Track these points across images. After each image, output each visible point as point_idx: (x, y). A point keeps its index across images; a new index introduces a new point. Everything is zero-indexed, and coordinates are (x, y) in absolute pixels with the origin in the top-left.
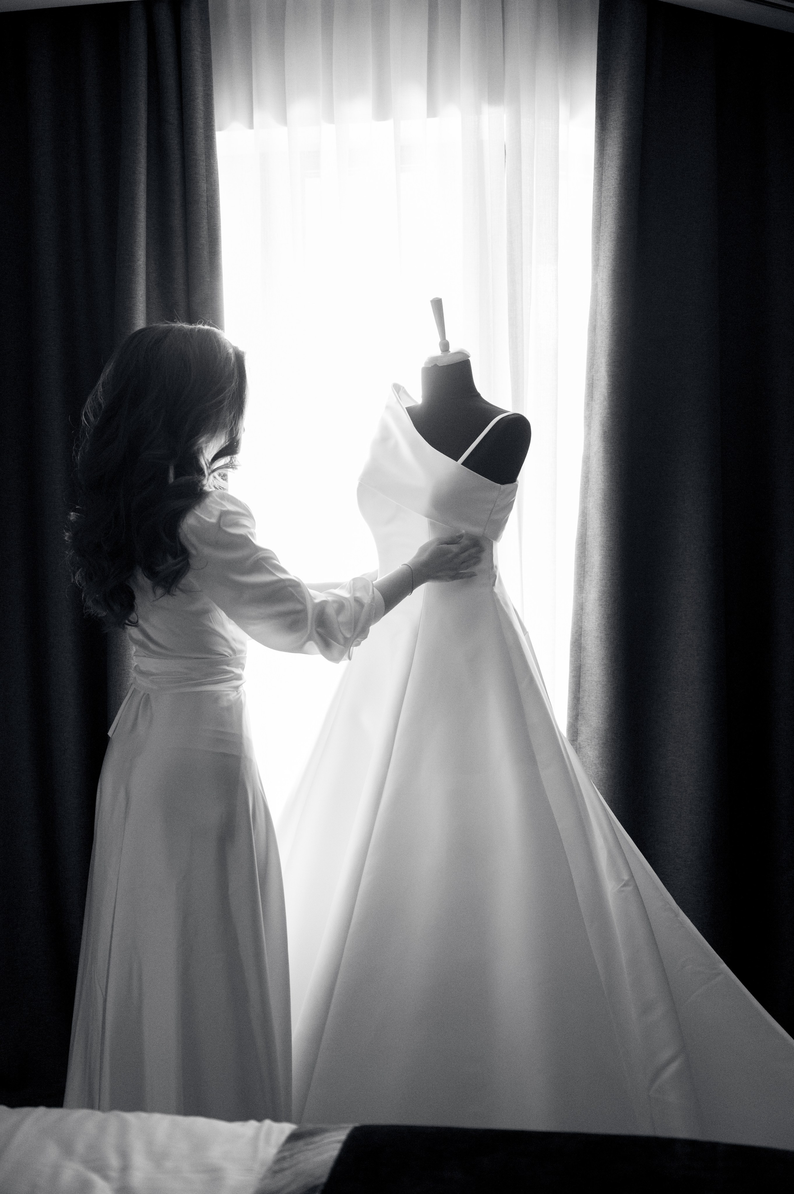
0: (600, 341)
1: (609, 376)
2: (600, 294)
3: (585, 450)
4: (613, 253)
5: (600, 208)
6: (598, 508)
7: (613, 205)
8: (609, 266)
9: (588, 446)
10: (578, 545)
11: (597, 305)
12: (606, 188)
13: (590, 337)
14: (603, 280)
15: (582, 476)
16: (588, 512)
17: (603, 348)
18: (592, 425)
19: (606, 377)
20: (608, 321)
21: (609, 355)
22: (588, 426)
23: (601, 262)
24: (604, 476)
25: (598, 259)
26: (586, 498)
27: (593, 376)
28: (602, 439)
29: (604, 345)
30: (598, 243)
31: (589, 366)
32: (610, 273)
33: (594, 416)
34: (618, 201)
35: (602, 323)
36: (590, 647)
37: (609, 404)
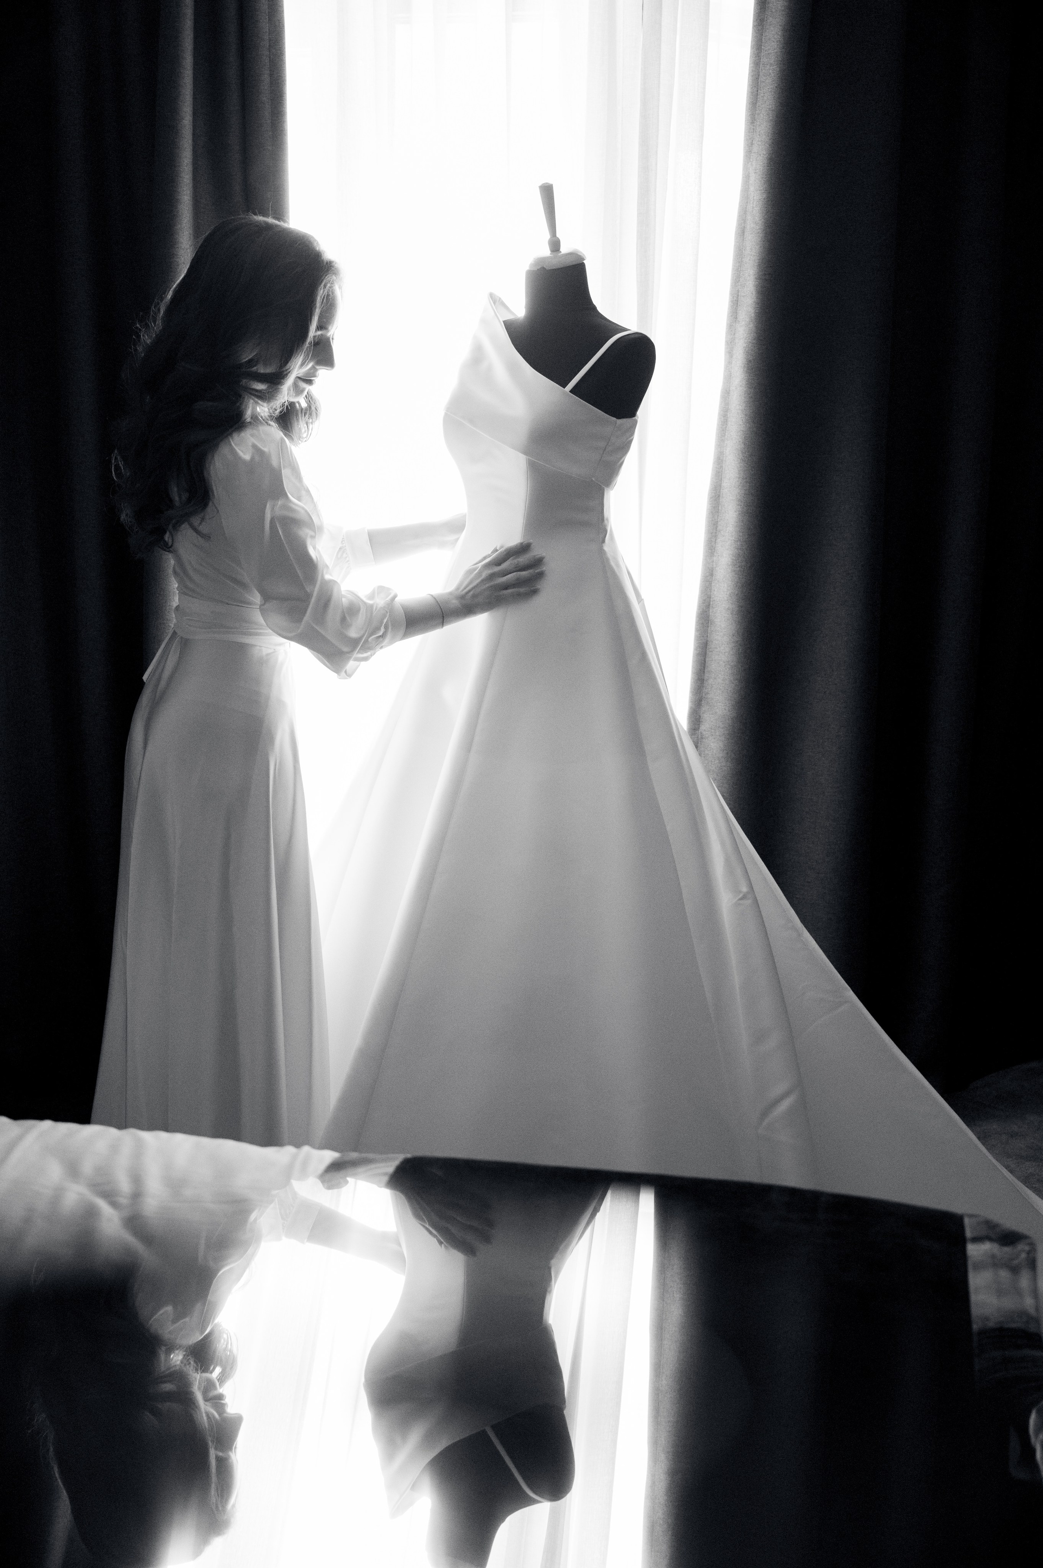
0: (750, 248)
1: (758, 292)
2: (752, 189)
3: (724, 383)
5: (757, 79)
7: (773, 75)
8: (765, 153)
10: (711, 498)
11: (747, 202)
15: (720, 414)
16: (724, 458)
17: (752, 257)
18: (734, 352)
19: (754, 293)
20: (760, 222)
21: (759, 265)
23: (755, 148)
24: (746, 415)
25: (752, 144)
26: (723, 441)
27: (738, 291)
28: (745, 369)
29: (753, 254)
30: (752, 123)
31: (735, 278)
32: (766, 161)
33: (737, 341)
34: (780, 71)
35: (752, 225)
36: (719, 620)
37: (756, 327)
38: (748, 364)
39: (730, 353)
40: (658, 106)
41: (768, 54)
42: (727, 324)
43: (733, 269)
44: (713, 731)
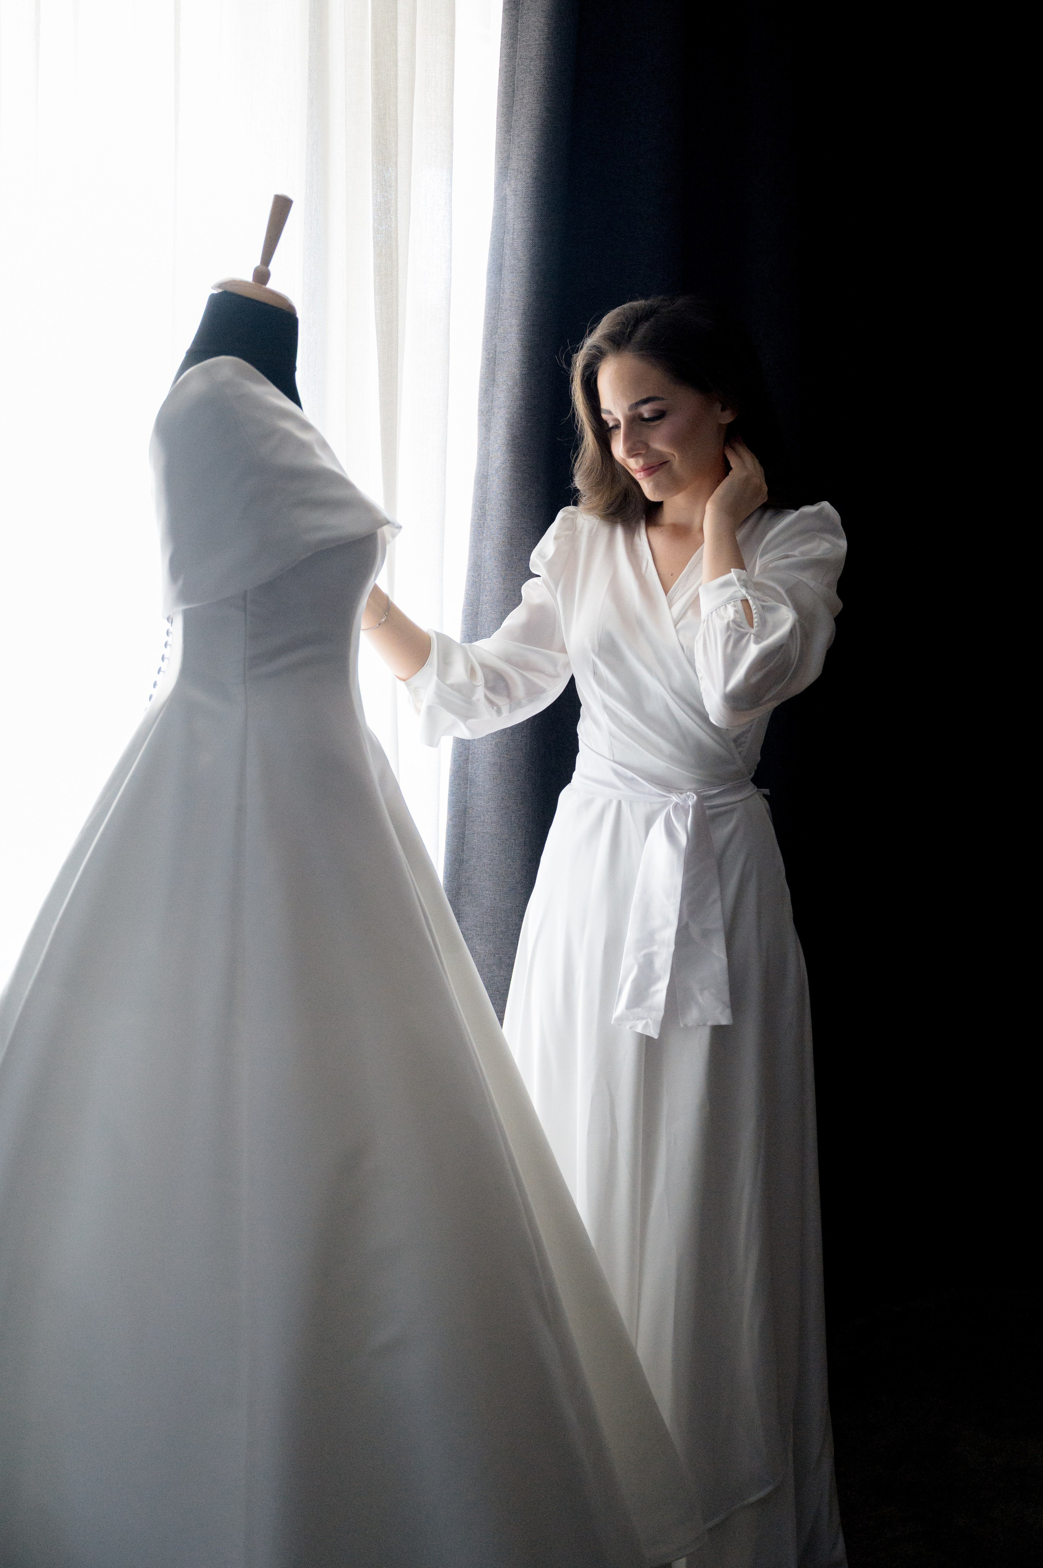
0: (510, 291)
1: (524, 347)
2: (511, 215)
3: (479, 465)
4: (534, 150)
5: (513, 76)
6: (500, 559)
7: (535, 73)
8: (528, 170)
9: (484, 458)
10: (466, 616)
11: (505, 232)
12: (524, 43)
13: (492, 283)
14: (516, 192)
15: (474, 505)
16: (483, 563)
17: (514, 302)
18: (493, 424)
19: (519, 349)
20: (525, 258)
21: (524, 314)
22: (486, 426)
23: (514, 165)
24: (512, 507)
25: (508, 158)
26: (481, 541)
27: (496, 345)
28: (510, 448)
29: (516, 298)
30: (508, 132)
31: (490, 328)
32: (530, 181)
33: (496, 410)
34: (545, 68)
35: (513, 262)
36: (481, 780)
37: (524, 392)
38: (513, 440)
39: (487, 425)
40: (397, 104)
41: (528, 45)
42: (481, 388)
43: (486, 317)
44: (478, 929)
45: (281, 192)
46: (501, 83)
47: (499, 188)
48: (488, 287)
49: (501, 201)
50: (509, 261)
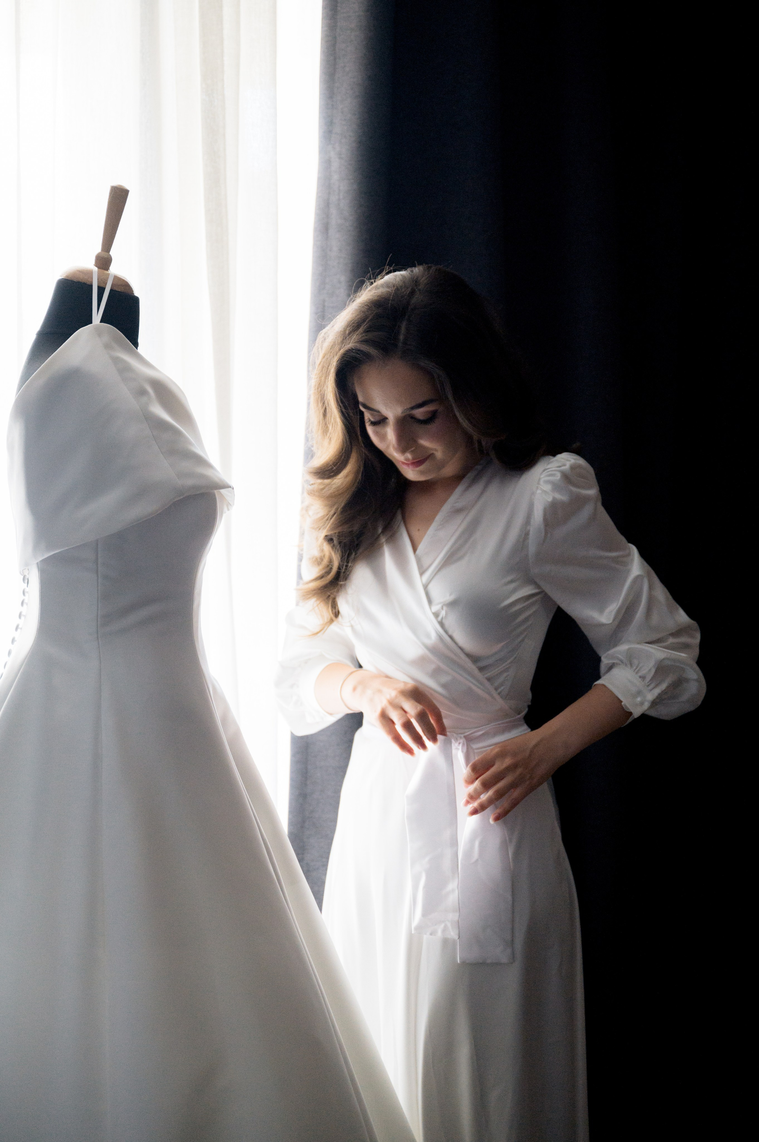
12: (345, 15)
41: (348, 17)
45: (115, 184)
46: (323, 52)
47: (323, 151)
48: (315, 245)
49: (326, 164)
50: (335, 220)
